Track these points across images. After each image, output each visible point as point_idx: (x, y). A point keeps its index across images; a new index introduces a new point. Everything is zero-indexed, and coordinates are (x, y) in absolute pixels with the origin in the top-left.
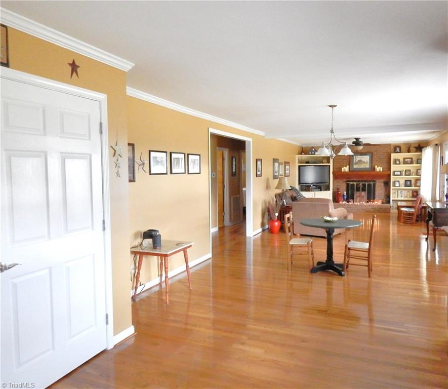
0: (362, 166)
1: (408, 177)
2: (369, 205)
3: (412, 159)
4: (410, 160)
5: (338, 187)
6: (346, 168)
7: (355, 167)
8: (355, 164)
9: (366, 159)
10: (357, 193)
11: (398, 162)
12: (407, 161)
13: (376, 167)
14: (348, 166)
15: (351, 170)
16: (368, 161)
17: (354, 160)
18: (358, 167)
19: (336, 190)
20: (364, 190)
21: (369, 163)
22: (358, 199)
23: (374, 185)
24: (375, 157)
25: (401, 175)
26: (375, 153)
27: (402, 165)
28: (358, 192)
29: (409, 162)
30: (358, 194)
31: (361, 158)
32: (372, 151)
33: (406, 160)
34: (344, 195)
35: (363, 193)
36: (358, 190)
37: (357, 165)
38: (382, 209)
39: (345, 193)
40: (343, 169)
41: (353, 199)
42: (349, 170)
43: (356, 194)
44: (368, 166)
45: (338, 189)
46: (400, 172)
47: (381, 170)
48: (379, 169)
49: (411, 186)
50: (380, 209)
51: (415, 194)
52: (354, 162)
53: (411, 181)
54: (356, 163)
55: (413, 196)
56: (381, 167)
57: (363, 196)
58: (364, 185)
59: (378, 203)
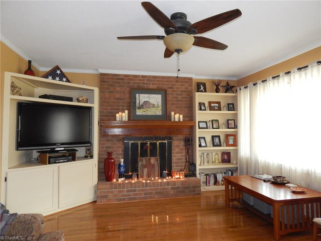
0: (150, 112)
1: (216, 132)
2: (168, 183)
3: (219, 103)
4: (217, 105)
5: (110, 150)
6: (124, 114)
7: (139, 112)
8: (139, 108)
9: (156, 99)
10: (142, 160)
11: (203, 108)
12: (214, 107)
13: (173, 113)
14: (126, 112)
15: (131, 118)
16: (160, 104)
17: (137, 101)
18: (144, 114)
19: (106, 157)
20: (153, 154)
21: (160, 108)
22: (146, 170)
23: (170, 144)
24: (170, 97)
25: (207, 128)
26: (169, 91)
27: (208, 112)
28: (144, 159)
29: (216, 108)
30: (144, 162)
31: (149, 97)
32: (165, 87)
33: (212, 105)
34: (120, 166)
35: (153, 160)
36: (144, 154)
37: (142, 110)
38: (188, 187)
39: (122, 160)
40: (117, 115)
41: (137, 171)
42: (129, 119)
43: (142, 162)
44: (158, 112)
45: (110, 154)
46: (206, 122)
47: (181, 120)
48: (177, 117)
49: (220, 145)
50: (185, 188)
51: (226, 157)
52: (137, 104)
53: (219, 137)
54: (141, 107)
55: (224, 161)
56: (180, 114)
57: (153, 166)
58: (153, 145)
59: (178, 177)
